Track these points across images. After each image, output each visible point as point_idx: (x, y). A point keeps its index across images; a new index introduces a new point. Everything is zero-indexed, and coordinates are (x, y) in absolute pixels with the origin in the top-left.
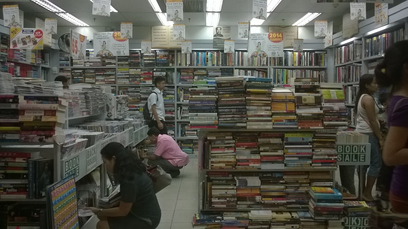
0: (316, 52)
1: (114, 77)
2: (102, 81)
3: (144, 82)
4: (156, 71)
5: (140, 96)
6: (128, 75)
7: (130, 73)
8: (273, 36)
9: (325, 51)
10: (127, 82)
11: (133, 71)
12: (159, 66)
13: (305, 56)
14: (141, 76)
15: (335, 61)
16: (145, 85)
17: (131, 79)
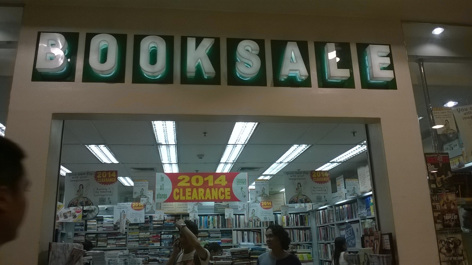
0: (300, 214)
1: (125, 240)
2: (113, 244)
3: (153, 244)
4: (164, 234)
5: (149, 257)
6: (137, 238)
7: (140, 237)
8: (264, 204)
9: (308, 212)
10: (136, 244)
11: (142, 235)
12: (166, 230)
13: (291, 218)
14: (150, 239)
15: (316, 222)
16: (153, 247)
17: (140, 242)
